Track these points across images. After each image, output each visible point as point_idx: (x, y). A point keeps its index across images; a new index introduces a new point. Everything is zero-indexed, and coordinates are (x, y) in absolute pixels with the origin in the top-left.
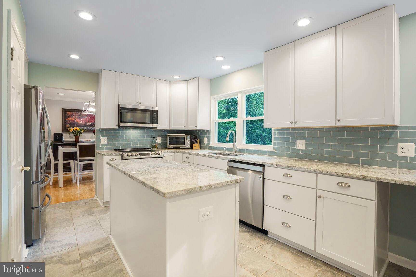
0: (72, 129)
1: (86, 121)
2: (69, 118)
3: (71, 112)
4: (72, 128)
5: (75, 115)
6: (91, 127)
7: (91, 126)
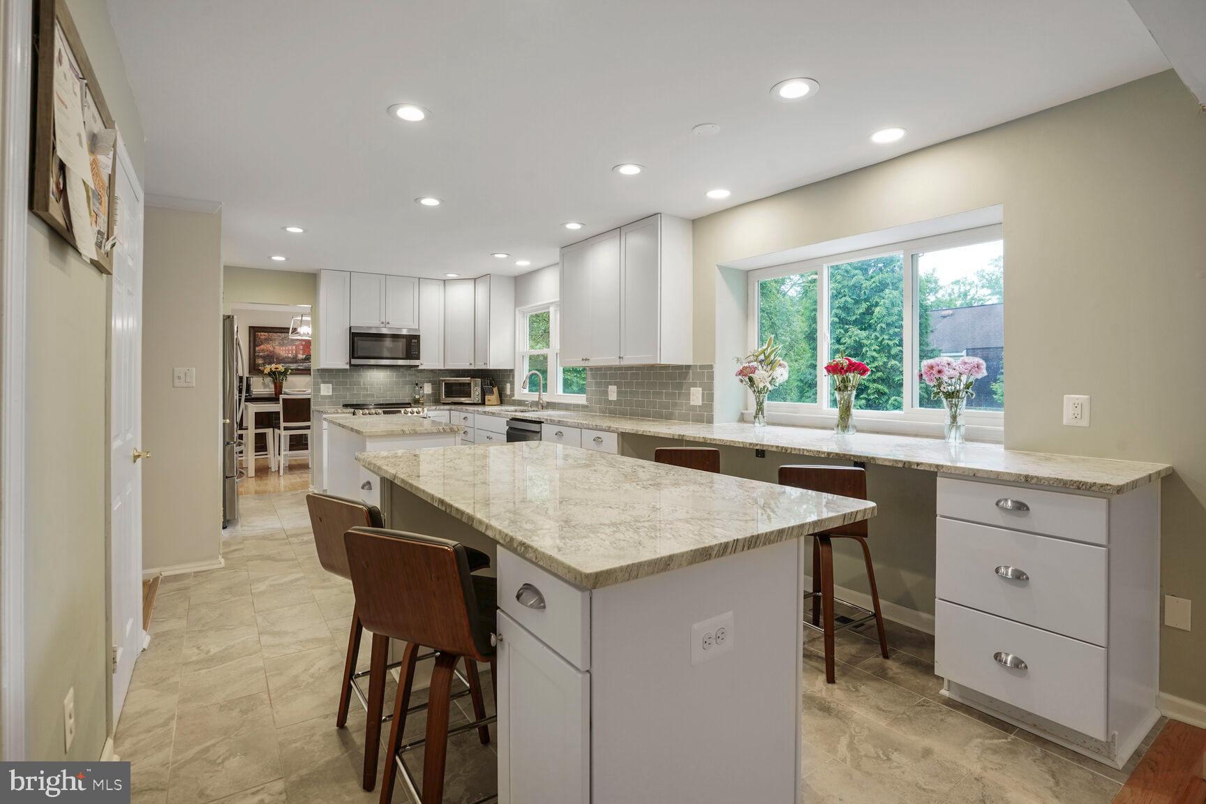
0: (267, 369)
1: (296, 351)
2: (262, 346)
3: (266, 334)
4: (267, 366)
5: (275, 340)
7: (304, 362)
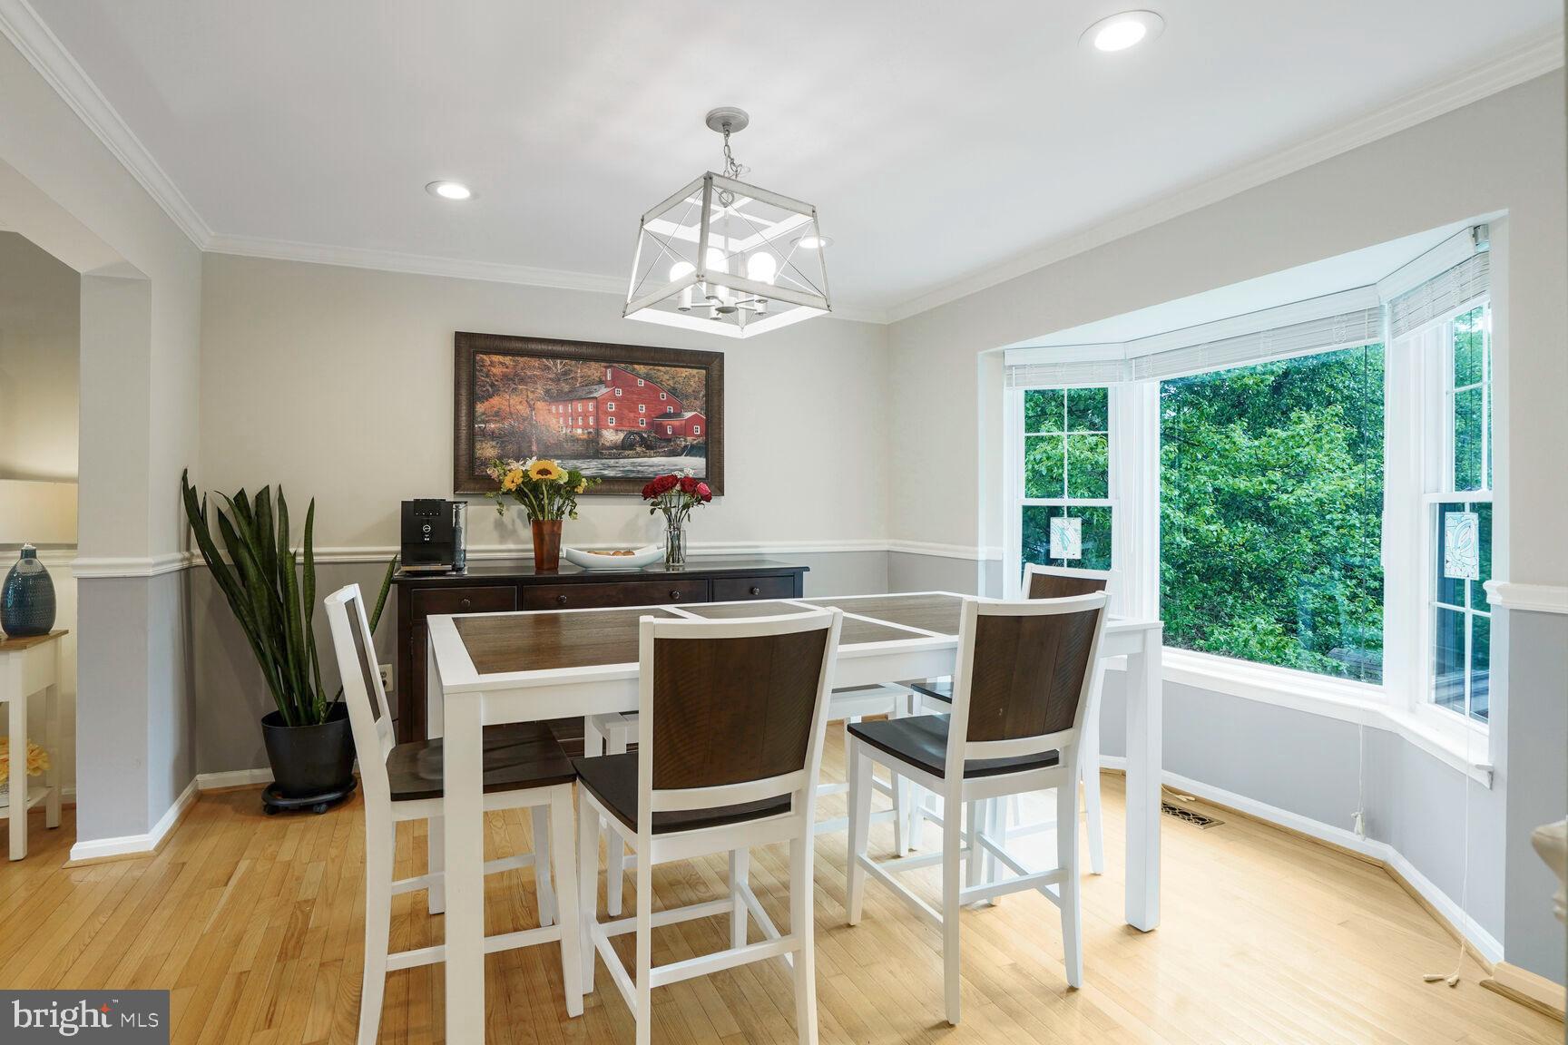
0: (514, 473)
1: (597, 420)
2: (495, 401)
3: (507, 360)
4: (514, 465)
5: (534, 379)
6: (628, 457)
7: (627, 452)
